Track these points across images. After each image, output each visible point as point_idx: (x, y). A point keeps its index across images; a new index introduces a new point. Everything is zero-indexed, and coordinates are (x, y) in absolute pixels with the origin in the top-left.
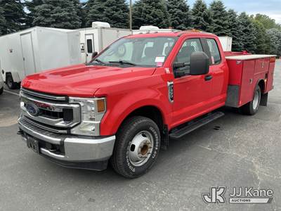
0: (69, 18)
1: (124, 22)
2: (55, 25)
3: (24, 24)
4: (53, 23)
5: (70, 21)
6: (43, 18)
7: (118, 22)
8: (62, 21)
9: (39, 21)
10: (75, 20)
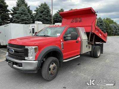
0: (27, 19)
1: (50, 21)
2: (21, 22)
3: (9, 22)
4: (21, 21)
5: (28, 20)
6: (16, 19)
7: (48, 21)
8: (24, 20)
9: (15, 21)
10: (30, 20)
